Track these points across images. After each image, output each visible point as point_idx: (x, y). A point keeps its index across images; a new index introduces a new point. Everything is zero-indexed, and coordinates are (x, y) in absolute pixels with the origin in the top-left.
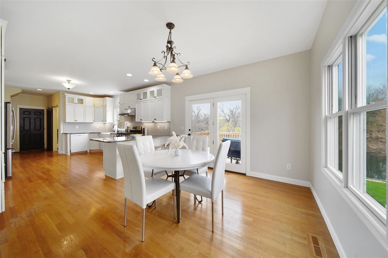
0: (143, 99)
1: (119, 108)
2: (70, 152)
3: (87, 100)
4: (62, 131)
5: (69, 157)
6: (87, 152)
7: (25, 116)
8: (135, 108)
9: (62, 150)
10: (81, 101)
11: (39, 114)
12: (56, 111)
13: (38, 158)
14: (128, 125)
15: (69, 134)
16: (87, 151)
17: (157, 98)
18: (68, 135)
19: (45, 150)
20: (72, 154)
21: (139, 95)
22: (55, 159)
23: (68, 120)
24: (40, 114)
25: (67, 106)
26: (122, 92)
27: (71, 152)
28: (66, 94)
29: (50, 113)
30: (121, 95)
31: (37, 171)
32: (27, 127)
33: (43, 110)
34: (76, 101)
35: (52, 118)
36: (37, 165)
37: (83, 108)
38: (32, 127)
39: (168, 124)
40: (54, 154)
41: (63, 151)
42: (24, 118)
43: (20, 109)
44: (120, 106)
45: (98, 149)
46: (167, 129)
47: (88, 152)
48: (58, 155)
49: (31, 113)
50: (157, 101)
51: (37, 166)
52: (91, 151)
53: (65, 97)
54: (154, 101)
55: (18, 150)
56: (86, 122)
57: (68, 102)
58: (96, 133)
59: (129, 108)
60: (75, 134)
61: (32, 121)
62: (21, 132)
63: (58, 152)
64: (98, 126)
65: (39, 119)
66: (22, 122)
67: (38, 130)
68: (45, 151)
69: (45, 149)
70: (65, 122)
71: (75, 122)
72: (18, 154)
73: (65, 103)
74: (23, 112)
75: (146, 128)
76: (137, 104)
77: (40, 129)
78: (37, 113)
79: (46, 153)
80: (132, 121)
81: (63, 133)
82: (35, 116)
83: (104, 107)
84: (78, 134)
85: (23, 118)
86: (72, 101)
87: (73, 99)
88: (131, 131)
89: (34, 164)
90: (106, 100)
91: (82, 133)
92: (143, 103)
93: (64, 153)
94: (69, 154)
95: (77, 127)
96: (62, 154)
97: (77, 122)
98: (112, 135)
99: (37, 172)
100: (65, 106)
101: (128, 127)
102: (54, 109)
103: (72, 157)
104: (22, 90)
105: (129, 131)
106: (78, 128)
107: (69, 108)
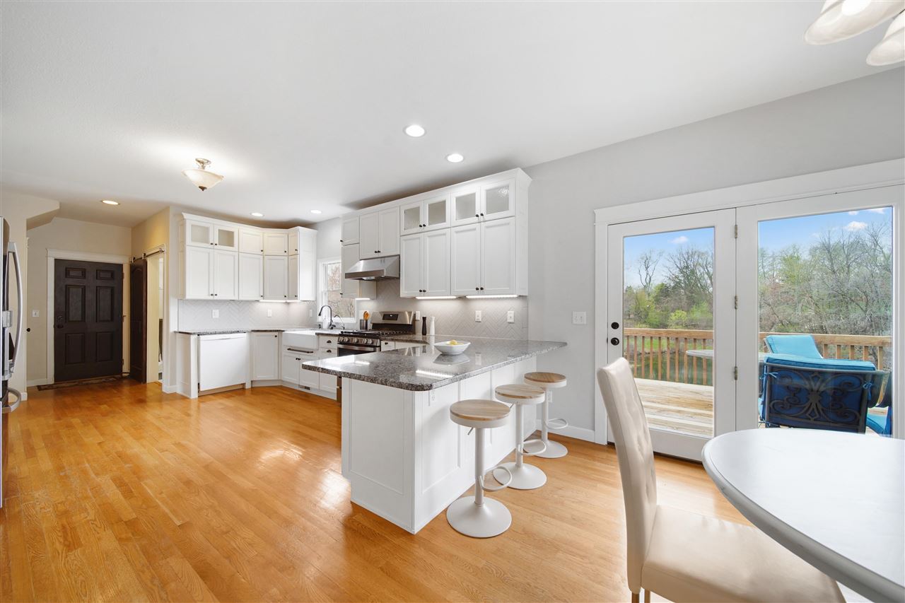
0: (430, 224)
1: (341, 257)
2: (199, 388)
3: (245, 234)
4: (173, 326)
5: (193, 406)
6: (244, 389)
7: (70, 281)
8: (399, 255)
9: (173, 382)
10: (228, 238)
11: (109, 275)
12: (157, 268)
13: (104, 407)
14: (368, 307)
15: (194, 334)
16: (244, 384)
17: (487, 217)
18: (193, 338)
19: (125, 378)
20: (203, 396)
21: (413, 214)
22: (151, 414)
23: (190, 294)
24: (112, 277)
25: (188, 249)
26: (348, 210)
27: (201, 390)
28: (186, 216)
29: (139, 272)
30: (346, 217)
31: (97, 474)
32: (75, 314)
33: (121, 266)
34: (214, 237)
35: (144, 288)
36: (102, 439)
37: (234, 257)
38: (90, 311)
39: (517, 304)
40: (149, 393)
41: (175, 384)
42: (67, 287)
43: (57, 261)
44: (343, 250)
45: (276, 378)
46: (512, 321)
47: (248, 386)
48: (163, 398)
49: (87, 274)
50: (487, 227)
51: (100, 444)
52: (255, 385)
53: (182, 223)
54: (475, 229)
55: (50, 379)
56: (241, 298)
57: (193, 240)
58: (271, 331)
59: (377, 255)
60: (211, 334)
61: (90, 296)
62: (57, 326)
63: (160, 385)
64: (271, 310)
65: (109, 291)
66: (63, 299)
67: (108, 321)
68: (125, 381)
69: (124, 375)
70: (182, 298)
71: (211, 298)
72: (51, 392)
73: (184, 242)
74: (65, 269)
75: (434, 318)
76: (405, 240)
77: (112, 319)
78: (102, 275)
79: (126, 389)
80: (377, 296)
81: (175, 332)
82: (99, 283)
83: (292, 255)
84: (220, 333)
85: (64, 289)
86: (203, 236)
87: (206, 230)
88: (375, 326)
89: (91, 438)
90: (296, 236)
91: (232, 333)
92: (429, 237)
93: (178, 390)
94: (194, 395)
95: (216, 313)
96: (174, 397)
97: (216, 298)
98: (321, 337)
99: (98, 480)
100: (183, 251)
101: (366, 314)
102: (149, 261)
103: (202, 405)
104: (61, 204)
105: (370, 326)
106: (218, 317)
107: (195, 256)
